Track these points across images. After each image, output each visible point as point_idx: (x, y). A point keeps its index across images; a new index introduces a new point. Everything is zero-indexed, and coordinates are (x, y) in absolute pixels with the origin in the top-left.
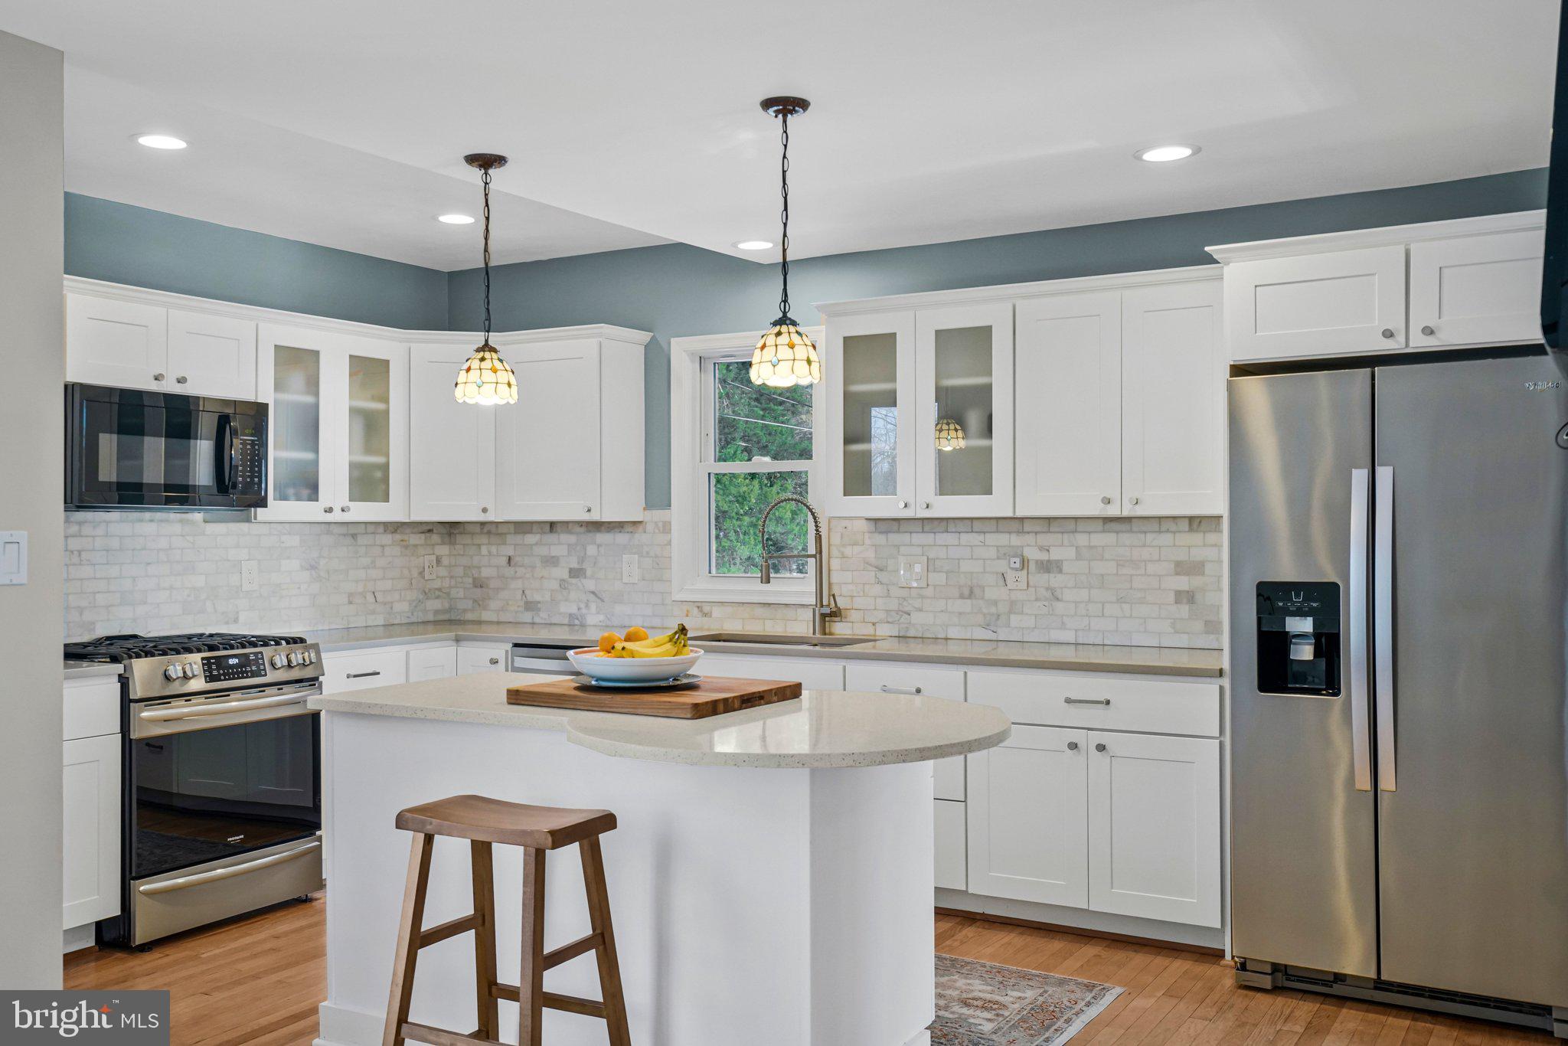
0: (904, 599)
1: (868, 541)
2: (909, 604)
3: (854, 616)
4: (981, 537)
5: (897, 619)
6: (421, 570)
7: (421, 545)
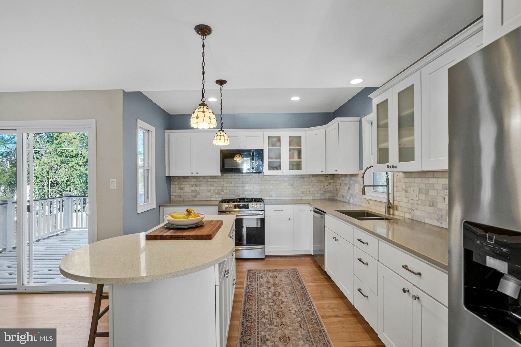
0: (413, 204)
1: (403, 181)
2: (414, 206)
3: (400, 209)
4: (436, 180)
5: (410, 212)
6: (324, 186)
7: (324, 180)
